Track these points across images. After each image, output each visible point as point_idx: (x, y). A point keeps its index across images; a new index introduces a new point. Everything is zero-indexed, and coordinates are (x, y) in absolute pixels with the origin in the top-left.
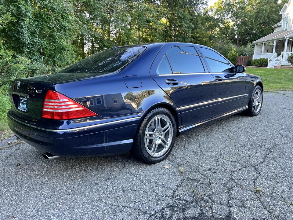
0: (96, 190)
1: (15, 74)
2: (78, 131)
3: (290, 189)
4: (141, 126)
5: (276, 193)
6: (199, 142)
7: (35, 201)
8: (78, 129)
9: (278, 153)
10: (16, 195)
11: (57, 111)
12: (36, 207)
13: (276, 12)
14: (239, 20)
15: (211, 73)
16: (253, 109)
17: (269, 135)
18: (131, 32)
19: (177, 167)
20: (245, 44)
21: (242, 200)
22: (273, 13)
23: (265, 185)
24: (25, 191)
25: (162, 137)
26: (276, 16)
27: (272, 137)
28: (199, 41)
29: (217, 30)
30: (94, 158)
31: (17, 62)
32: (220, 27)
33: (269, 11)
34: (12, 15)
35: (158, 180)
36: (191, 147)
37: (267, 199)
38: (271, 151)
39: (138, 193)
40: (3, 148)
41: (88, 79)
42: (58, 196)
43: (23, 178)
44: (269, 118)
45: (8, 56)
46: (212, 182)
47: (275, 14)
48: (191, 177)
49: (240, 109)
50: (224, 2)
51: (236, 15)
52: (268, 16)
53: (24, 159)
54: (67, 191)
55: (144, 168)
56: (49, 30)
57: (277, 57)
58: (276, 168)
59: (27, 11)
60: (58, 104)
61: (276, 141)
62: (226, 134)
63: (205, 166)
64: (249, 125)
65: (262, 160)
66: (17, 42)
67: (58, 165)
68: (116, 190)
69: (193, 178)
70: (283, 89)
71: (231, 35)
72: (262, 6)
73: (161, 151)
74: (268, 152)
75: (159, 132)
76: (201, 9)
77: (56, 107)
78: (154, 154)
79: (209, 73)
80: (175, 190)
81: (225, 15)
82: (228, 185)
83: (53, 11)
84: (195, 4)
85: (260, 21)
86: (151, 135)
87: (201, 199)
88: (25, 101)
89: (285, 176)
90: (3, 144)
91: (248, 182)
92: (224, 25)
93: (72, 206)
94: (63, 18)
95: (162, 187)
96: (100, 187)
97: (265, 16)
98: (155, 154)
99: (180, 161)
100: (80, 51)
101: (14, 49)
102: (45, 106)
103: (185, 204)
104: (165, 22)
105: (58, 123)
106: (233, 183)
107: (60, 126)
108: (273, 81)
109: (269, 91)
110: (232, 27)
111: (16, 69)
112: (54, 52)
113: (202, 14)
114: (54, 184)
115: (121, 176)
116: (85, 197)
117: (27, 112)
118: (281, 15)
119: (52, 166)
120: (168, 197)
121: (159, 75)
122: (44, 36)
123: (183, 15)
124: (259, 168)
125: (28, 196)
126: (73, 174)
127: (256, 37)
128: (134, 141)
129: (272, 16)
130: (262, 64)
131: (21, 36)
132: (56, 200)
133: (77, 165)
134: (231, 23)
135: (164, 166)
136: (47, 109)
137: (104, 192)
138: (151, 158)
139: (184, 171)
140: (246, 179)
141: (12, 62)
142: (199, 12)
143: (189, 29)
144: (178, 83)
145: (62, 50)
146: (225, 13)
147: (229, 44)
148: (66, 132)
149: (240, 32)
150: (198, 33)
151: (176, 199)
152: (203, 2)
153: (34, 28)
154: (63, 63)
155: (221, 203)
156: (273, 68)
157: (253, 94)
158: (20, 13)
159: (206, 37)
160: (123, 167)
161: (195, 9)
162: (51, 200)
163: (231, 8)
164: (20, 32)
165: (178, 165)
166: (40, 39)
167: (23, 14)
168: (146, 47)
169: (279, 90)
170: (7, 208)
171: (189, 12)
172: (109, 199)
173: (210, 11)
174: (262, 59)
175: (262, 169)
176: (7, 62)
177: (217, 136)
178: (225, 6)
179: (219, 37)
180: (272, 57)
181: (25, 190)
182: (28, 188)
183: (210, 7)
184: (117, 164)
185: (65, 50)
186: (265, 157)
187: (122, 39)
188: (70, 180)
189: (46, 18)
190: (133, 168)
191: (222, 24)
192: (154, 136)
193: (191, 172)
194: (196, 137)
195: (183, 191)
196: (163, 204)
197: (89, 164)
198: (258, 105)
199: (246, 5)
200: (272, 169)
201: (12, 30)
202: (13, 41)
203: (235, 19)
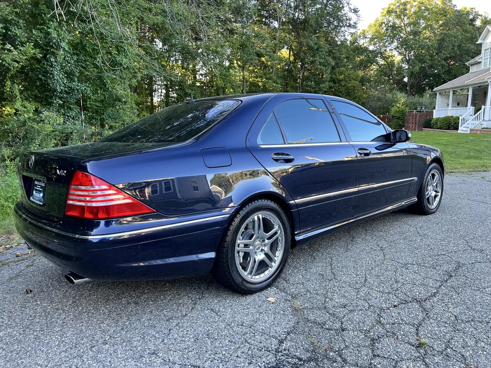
0: (151, 337)
1: (36, 141)
2: (126, 237)
3: (476, 342)
4: (230, 230)
5: (452, 348)
6: (331, 258)
7: (49, 353)
8: (126, 235)
9: (463, 279)
10: (20, 342)
11: (89, 204)
12: (49, 363)
13: (473, 39)
14: (411, 53)
15: (351, 143)
16: (426, 202)
17: (451, 247)
18: (229, 72)
19: (289, 301)
20: (420, 91)
21: (394, 360)
22: (467, 40)
23: (436, 334)
24: (35, 336)
25: (266, 249)
26: (472, 47)
27: (455, 252)
28: (343, 86)
29: (373, 69)
30: (153, 281)
31: (41, 120)
32: (378, 65)
33: (460, 37)
34: (36, 46)
35: (256, 322)
36: (317, 266)
37: (436, 359)
38: (451, 276)
39: (219, 344)
40: (8, 263)
41: (154, 151)
42: (87, 346)
43: (33, 313)
44: (453, 219)
45: (28, 112)
46: (345, 327)
47: (471, 43)
48: (312, 317)
49: (403, 203)
50: (384, 23)
51: (405, 45)
52: (459, 46)
53: (40, 282)
54: (102, 338)
55: (233, 301)
56: (95, 69)
57: (475, 114)
58: (456, 305)
59: (60, 40)
60: (91, 193)
61: (461, 257)
62: (378, 245)
63: (338, 300)
64: (418, 229)
65: (434, 291)
66: (43, 89)
67: (94, 293)
68: (183, 337)
69: (314, 320)
70: (482, 169)
71: (398, 76)
72: (449, 29)
73: (264, 272)
74: (446, 277)
75: (260, 240)
76: (346, 35)
77: (88, 199)
78: (251, 278)
79: (348, 143)
80: (282, 339)
81: (387, 44)
82: (372, 334)
83: (102, 39)
84: (336, 27)
85: (445, 53)
86: (246, 246)
87: (324, 356)
88: (42, 187)
89: (470, 319)
90: (8, 256)
91: (407, 328)
92: (385, 60)
93: (107, 363)
94: (118, 51)
95: (260, 334)
96: (158, 332)
97: (454, 46)
98: (253, 277)
99: (296, 290)
100: (147, 102)
101: (37, 100)
102: (71, 197)
103: (297, 364)
104: (287, 56)
105: (91, 225)
106: (381, 329)
107: (94, 230)
108: (467, 154)
109: (458, 172)
110: (399, 63)
111: (39, 132)
112: (103, 105)
113: (348, 42)
114: (83, 325)
115: (194, 314)
116: (132, 348)
117: (44, 205)
118: (481, 45)
119: (83, 294)
120: (269, 351)
121: (261, 146)
122: (88, 79)
123: (316, 44)
124: (428, 305)
125: (39, 345)
126: (116, 308)
127: (440, 80)
128: (217, 255)
129: (466, 46)
130: (450, 126)
131: (50, 78)
132: (84, 352)
133: (123, 293)
134: (398, 58)
135: (268, 298)
136: (73, 202)
137: (163, 341)
138: (246, 284)
139: (301, 307)
140: (403, 323)
141: (34, 120)
142: (342, 40)
143: (326, 67)
144: (293, 159)
145: (115, 101)
146: (386, 42)
147: (394, 91)
148: (104, 239)
149: (412, 72)
150: (341, 73)
151: (282, 356)
152: (350, 24)
153: (71, 66)
154: (116, 122)
155: (357, 365)
156: (468, 132)
157: (425, 177)
158: (49, 43)
159: (355, 80)
160: (200, 299)
161: (336, 35)
162: (75, 352)
163: (396, 33)
164: (48, 73)
165: (292, 296)
166: (79, 84)
167: (55, 44)
168: (242, 101)
169: (476, 169)
170: (3, 364)
171: (326, 40)
172: (170, 353)
173: (362, 37)
174: (448, 116)
175: (433, 306)
176: (25, 121)
177: (362, 248)
178: (387, 30)
179: (376, 80)
180: (466, 113)
181: (35, 334)
182: (40, 330)
183: (362, 32)
184: (190, 294)
185: (120, 101)
186: (440, 286)
187: (215, 83)
188: (109, 320)
189: (92, 50)
190: (216, 301)
191: (381, 60)
192: (251, 247)
193: (312, 309)
194: (326, 249)
195: (296, 342)
196: (260, 364)
197: (143, 293)
198: (436, 196)
199: (421, 27)
200: (450, 307)
201: (36, 69)
202: (37, 86)
203: (404, 50)
